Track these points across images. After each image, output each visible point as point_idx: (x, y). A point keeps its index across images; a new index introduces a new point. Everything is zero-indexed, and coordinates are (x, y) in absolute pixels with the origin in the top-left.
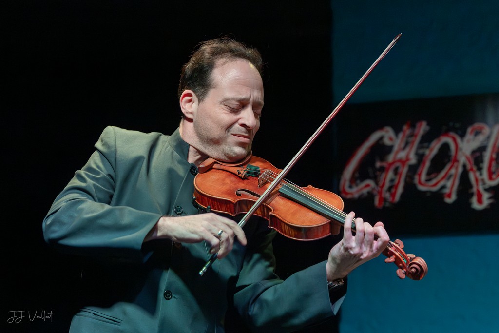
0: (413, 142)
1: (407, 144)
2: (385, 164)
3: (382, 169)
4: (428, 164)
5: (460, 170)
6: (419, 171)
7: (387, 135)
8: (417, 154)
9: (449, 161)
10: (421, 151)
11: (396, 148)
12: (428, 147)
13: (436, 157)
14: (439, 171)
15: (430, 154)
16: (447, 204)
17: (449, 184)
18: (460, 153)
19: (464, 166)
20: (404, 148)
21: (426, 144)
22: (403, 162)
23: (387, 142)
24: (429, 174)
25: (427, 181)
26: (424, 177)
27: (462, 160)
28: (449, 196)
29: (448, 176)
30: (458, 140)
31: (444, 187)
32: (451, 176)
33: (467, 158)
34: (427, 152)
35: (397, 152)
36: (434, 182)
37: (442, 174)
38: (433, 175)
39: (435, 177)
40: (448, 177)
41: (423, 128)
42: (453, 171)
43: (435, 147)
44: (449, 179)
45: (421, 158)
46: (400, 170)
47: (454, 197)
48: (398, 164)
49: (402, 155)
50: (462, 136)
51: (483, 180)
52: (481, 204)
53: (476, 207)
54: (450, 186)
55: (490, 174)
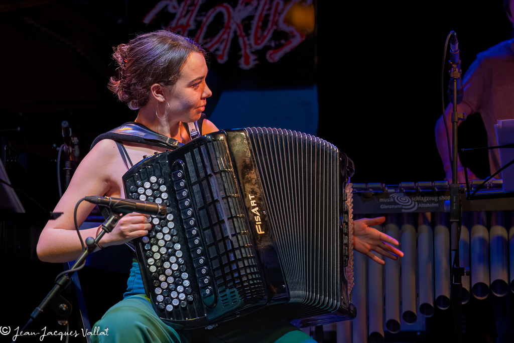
4: (204, 30)
5: (232, 35)
6: (197, 35)
8: (195, 21)
9: (223, 27)
10: (199, 19)
12: (205, 15)
14: (213, 36)
15: (206, 21)
17: (222, 47)
18: (231, 21)
19: (235, 32)
21: (203, 13)
24: (205, 38)
26: (201, 41)
27: (233, 27)
28: (222, 57)
30: (231, 9)
31: (217, 50)
32: (224, 40)
33: (238, 25)
34: (204, 19)
37: (217, 38)
38: (209, 40)
39: (211, 41)
40: (220, 41)
42: (225, 36)
44: (221, 43)
45: (199, 24)
47: (226, 58)
48: (180, 29)
49: (183, 21)
51: (250, 45)
52: (248, 64)
53: (243, 67)
54: (222, 49)
55: (256, 39)
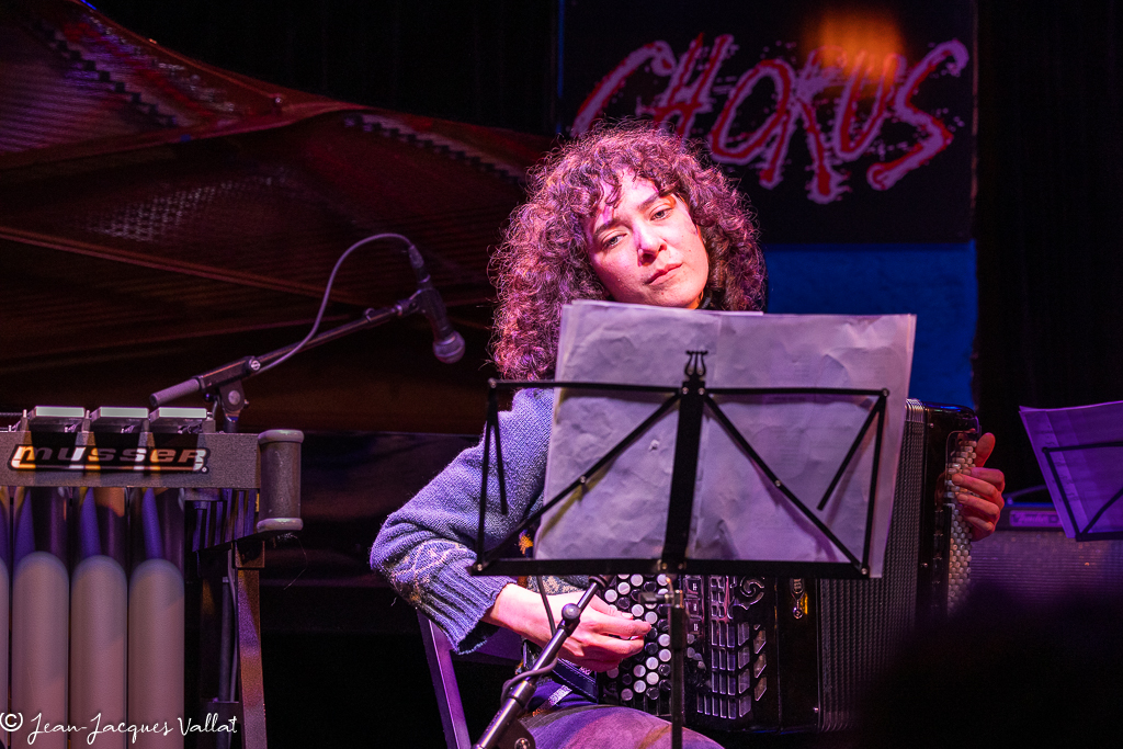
0: (707, 73)
1: (695, 74)
2: (653, 112)
4: (733, 114)
5: (791, 128)
6: (714, 128)
7: (659, 55)
8: (712, 94)
9: (772, 112)
10: (720, 90)
11: (674, 82)
12: (733, 84)
13: (747, 100)
14: (753, 130)
15: (736, 96)
16: (765, 190)
17: (769, 154)
18: (792, 99)
19: (799, 122)
20: (689, 84)
21: (729, 79)
22: (687, 108)
23: (658, 68)
24: (732, 133)
25: (729, 145)
26: (723, 140)
27: (796, 110)
28: (769, 175)
29: (769, 139)
30: (791, 74)
31: (759, 159)
32: (773, 139)
33: (804, 106)
34: (733, 92)
35: (676, 90)
36: (743, 147)
37: (758, 134)
38: (739, 138)
39: (745, 140)
40: (766, 141)
41: (727, 46)
42: (778, 130)
43: (748, 84)
44: (768, 145)
45: (720, 102)
46: (681, 121)
47: (777, 178)
48: (678, 112)
49: (686, 94)
50: (798, 66)
51: (831, 150)
52: (828, 190)
53: (816, 196)
54: (771, 157)
55: (847, 139)
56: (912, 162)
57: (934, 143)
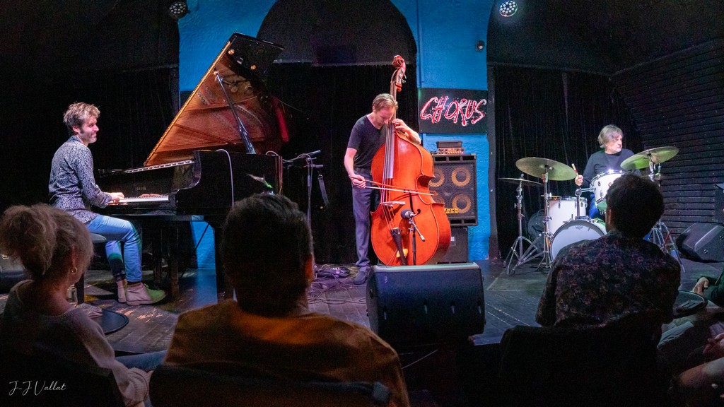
0: (444, 102)
1: (442, 103)
3: (434, 110)
4: (448, 110)
5: (458, 113)
6: (446, 112)
7: (436, 99)
9: (455, 110)
10: (446, 106)
11: (438, 104)
13: (451, 108)
14: (452, 113)
16: (454, 124)
18: (458, 108)
19: (460, 112)
21: (448, 104)
22: (441, 109)
23: (435, 101)
24: (449, 114)
26: (447, 115)
27: (459, 110)
28: (455, 121)
29: (455, 115)
31: (453, 118)
34: (448, 106)
39: (451, 115)
41: (447, 98)
42: (456, 113)
43: (451, 105)
45: (446, 108)
46: (440, 111)
48: (439, 109)
49: (440, 106)
50: (459, 102)
51: (465, 117)
52: (465, 124)
53: (463, 125)
54: (455, 118)
55: (468, 115)
56: (478, 120)
57: (482, 117)
